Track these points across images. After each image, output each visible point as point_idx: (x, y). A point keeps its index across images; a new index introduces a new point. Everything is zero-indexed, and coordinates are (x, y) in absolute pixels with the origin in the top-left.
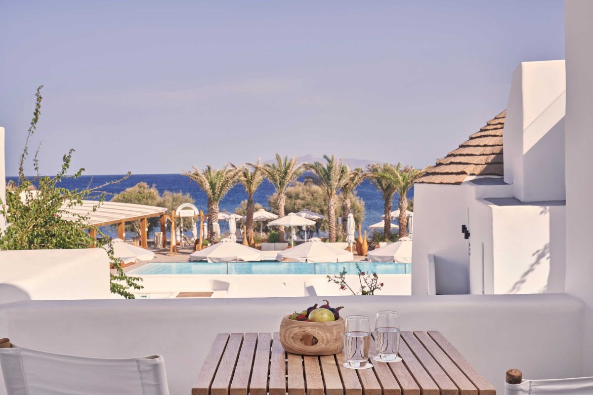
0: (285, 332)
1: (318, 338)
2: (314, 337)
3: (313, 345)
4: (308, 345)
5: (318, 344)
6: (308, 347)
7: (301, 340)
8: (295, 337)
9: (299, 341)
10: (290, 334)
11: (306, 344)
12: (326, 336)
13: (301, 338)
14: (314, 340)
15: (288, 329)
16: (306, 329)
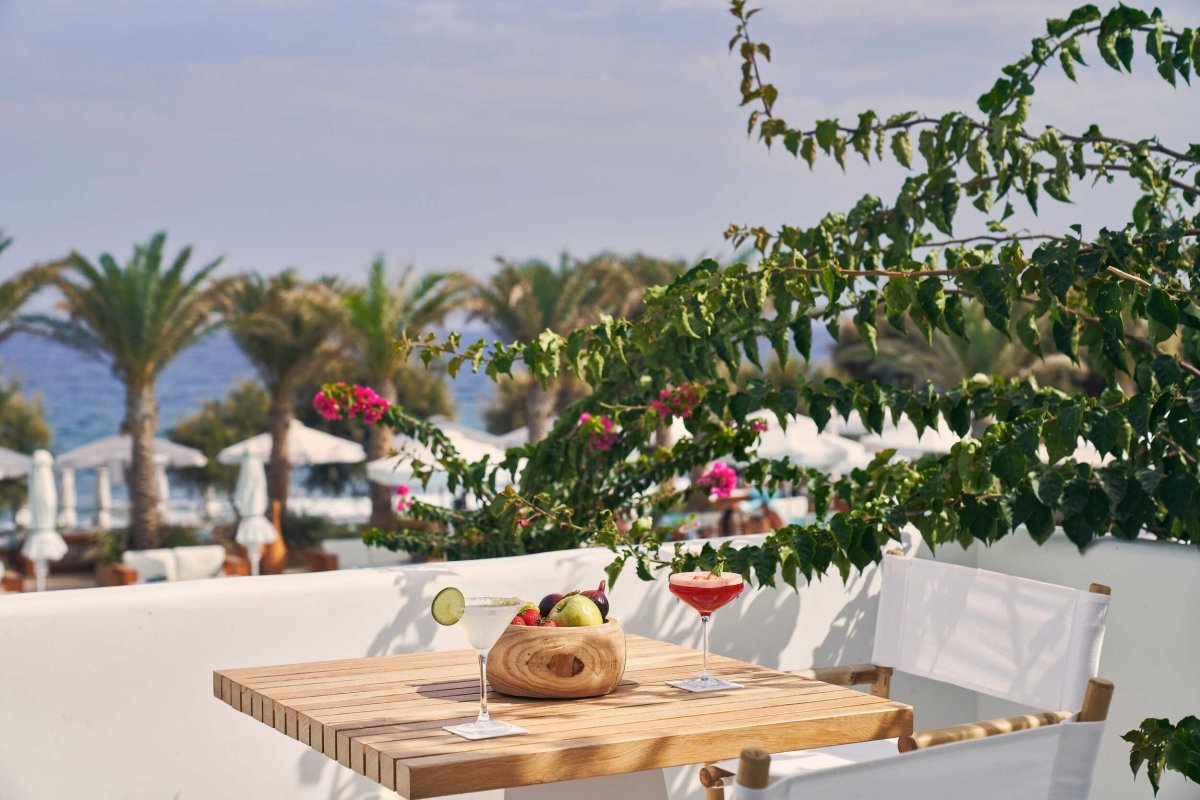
0: (508, 653)
1: (583, 661)
2: (576, 658)
3: (574, 674)
4: (563, 677)
5: (584, 672)
6: (563, 680)
7: (548, 666)
8: (534, 660)
9: (545, 668)
10: (520, 654)
11: (559, 674)
12: (599, 654)
13: (548, 661)
14: (576, 665)
15: (514, 646)
16: (557, 644)
